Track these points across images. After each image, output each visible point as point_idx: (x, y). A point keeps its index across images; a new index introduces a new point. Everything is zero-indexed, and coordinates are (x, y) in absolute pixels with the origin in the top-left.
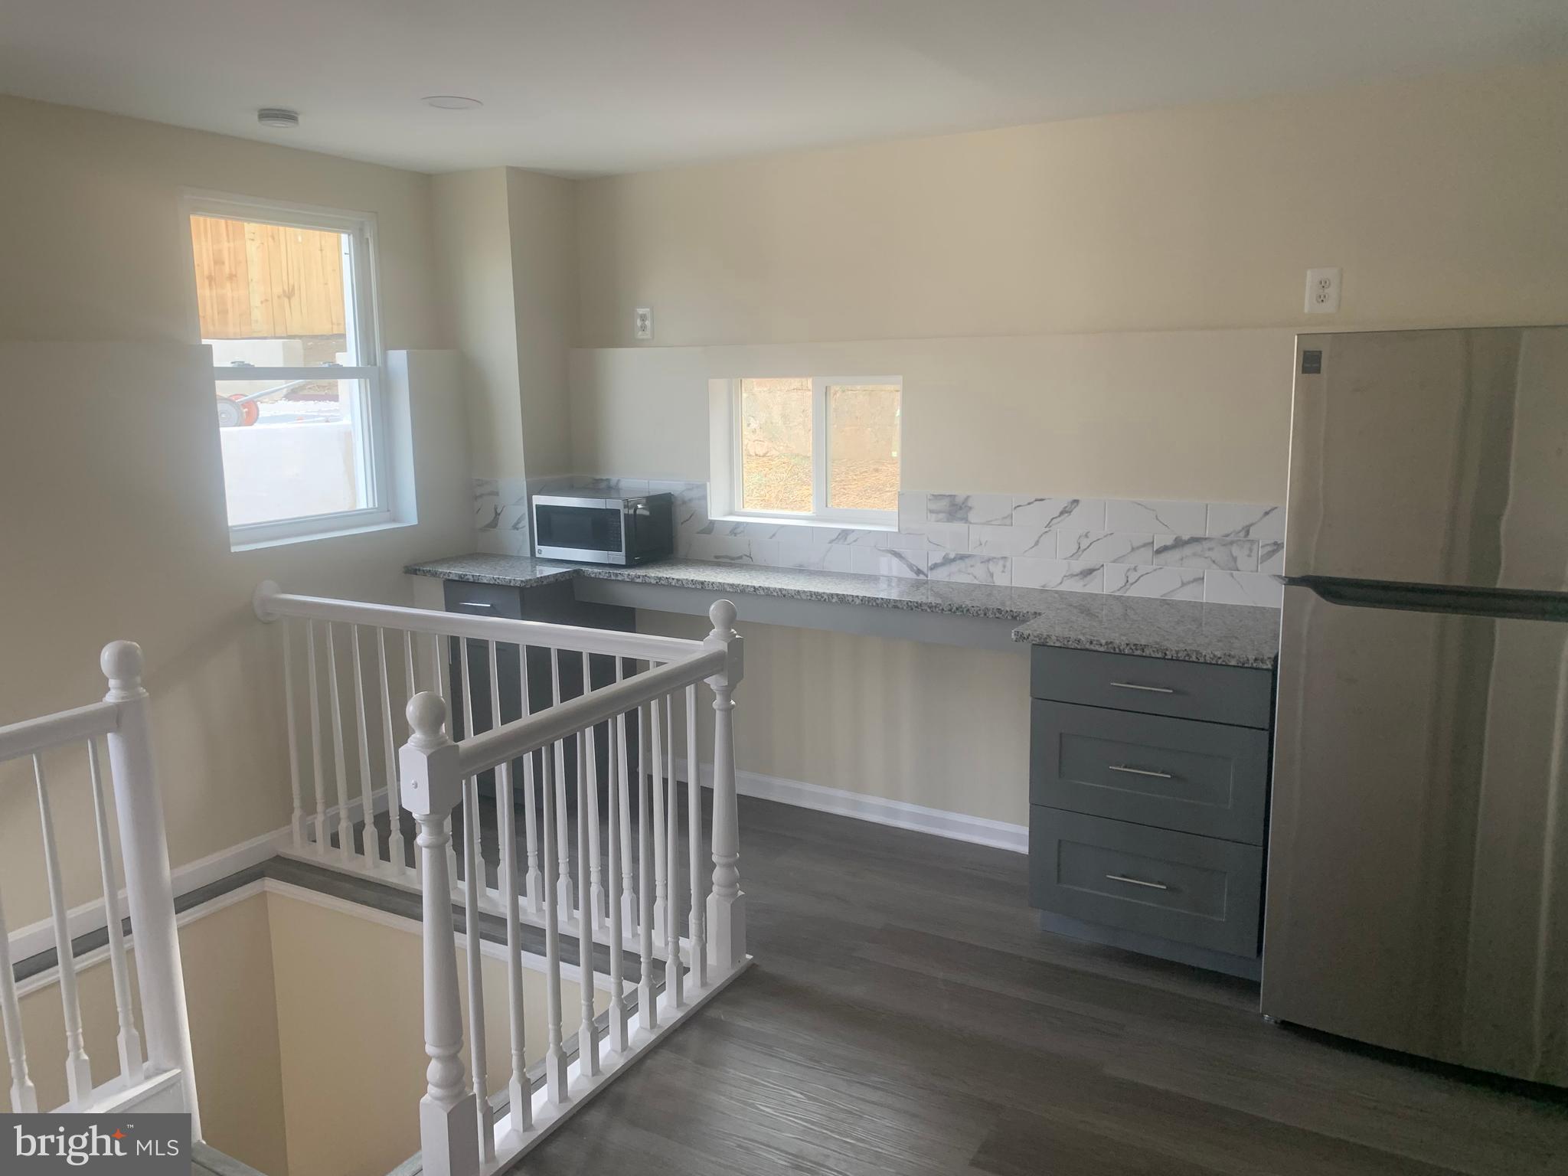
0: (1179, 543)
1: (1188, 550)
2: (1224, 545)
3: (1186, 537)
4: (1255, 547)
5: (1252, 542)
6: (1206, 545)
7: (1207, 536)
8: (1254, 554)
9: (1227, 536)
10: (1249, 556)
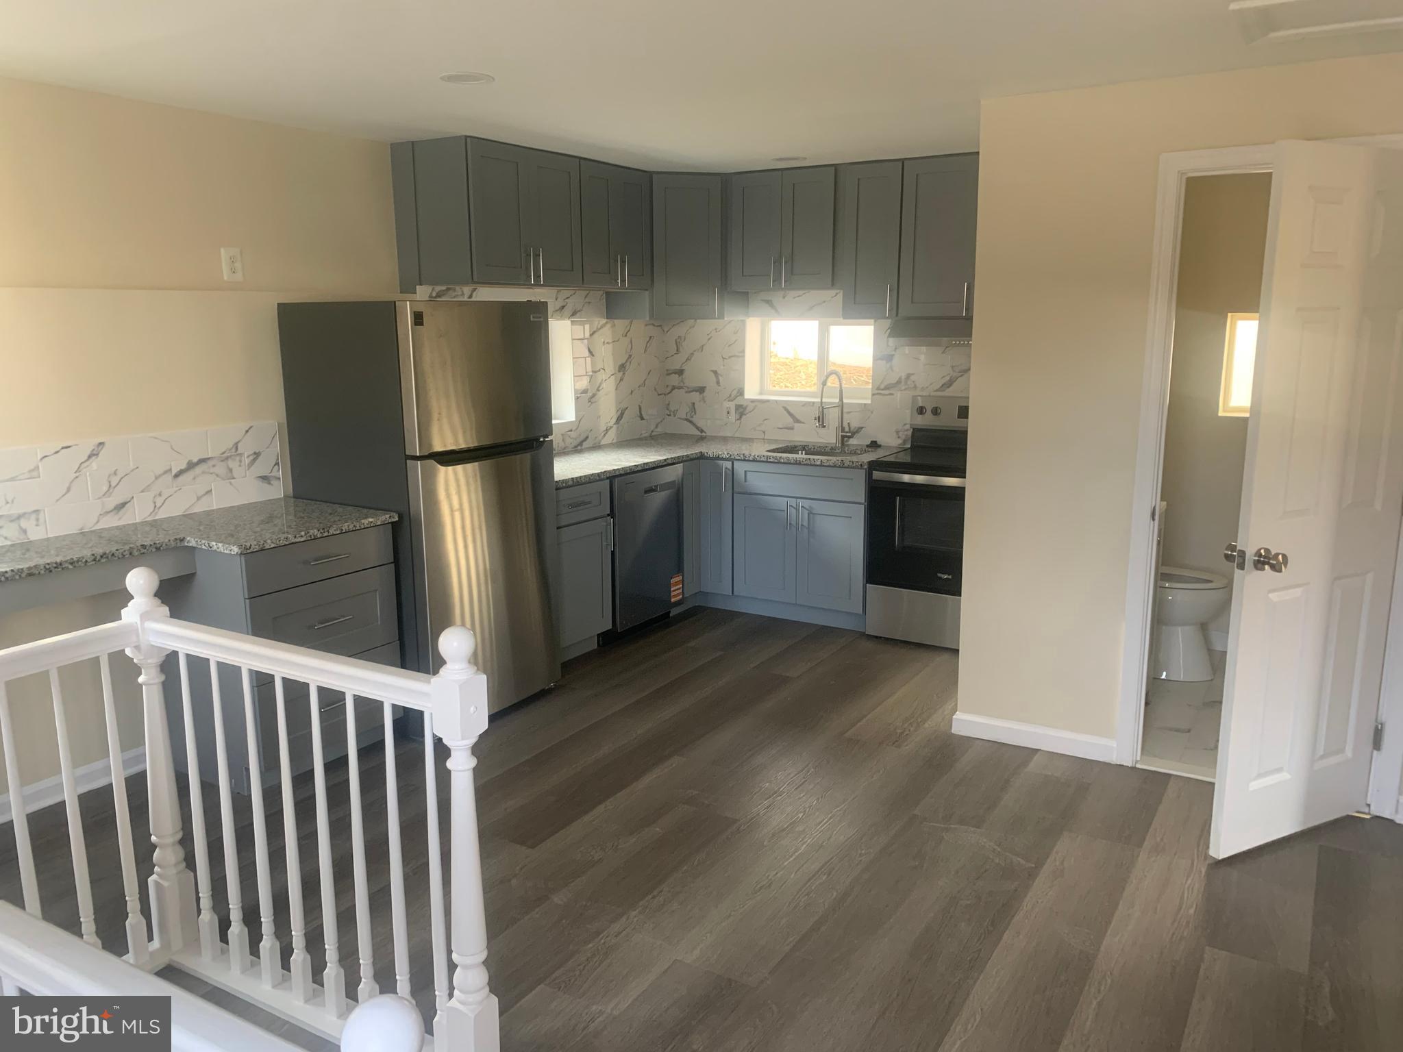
0: (191, 466)
1: (198, 470)
2: (222, 461)
3: (195, 460)
4: (243, 458)
5: (241, 455)
6: (211, 463)
7: (210, 456)
8: (243, 463)
9: (223, 453)
10: (240, 466)
